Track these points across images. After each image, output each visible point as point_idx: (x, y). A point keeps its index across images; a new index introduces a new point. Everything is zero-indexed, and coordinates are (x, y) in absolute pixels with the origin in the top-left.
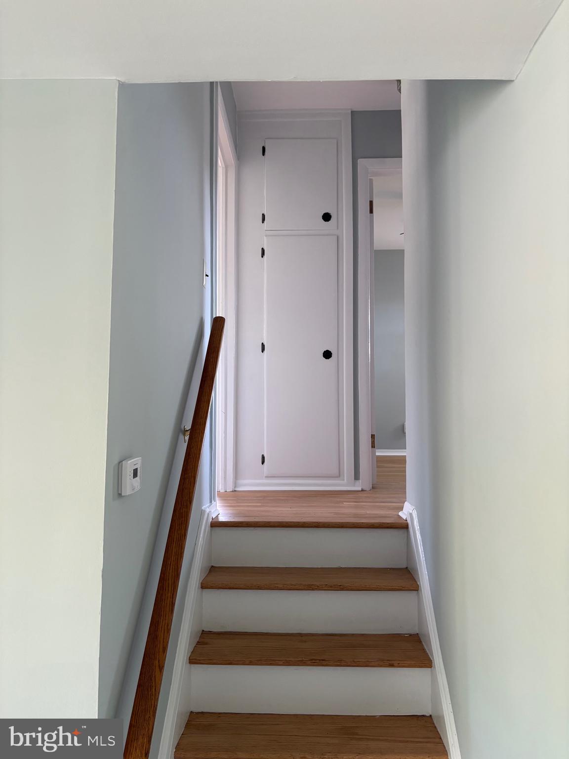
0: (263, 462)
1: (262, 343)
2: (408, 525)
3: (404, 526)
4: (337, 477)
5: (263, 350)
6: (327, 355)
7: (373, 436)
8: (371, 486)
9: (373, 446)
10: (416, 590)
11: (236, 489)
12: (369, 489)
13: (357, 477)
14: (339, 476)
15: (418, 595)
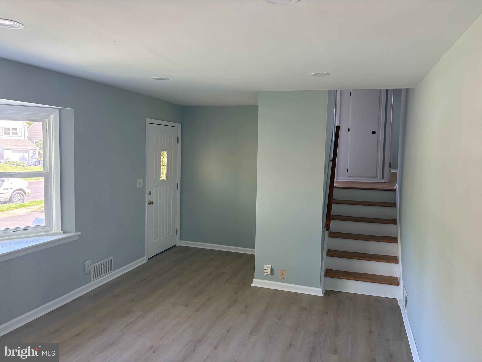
0: (347, 171)
1: (349, 128)
2: (395, 190)
3: (394, 190)
4: (375, 178)
5: (349, 131)
6: (374, 133)
7: (390, 163)
8: (388, 181)
9: (390, 167)
10: (395, 207)
11: (337, 180)
12: (387, 182)
13: (383, 177)
14: (376, 177)
15: (396, 208)
